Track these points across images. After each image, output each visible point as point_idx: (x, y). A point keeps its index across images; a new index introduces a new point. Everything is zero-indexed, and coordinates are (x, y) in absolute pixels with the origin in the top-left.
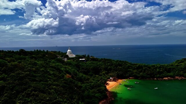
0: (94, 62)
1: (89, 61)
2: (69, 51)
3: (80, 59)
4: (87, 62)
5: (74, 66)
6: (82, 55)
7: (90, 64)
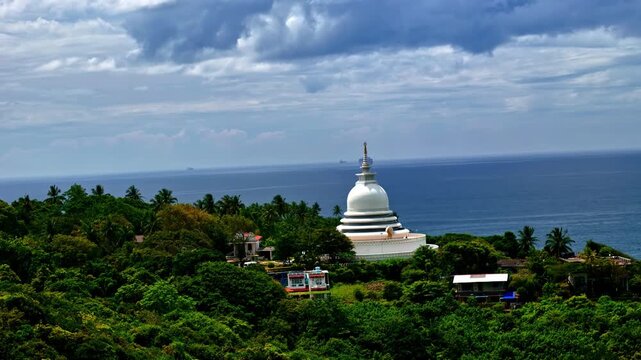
0: (604, 308)
1: (549, 292)
2: (360, 190)
3: (458, 279)
4: (529, 311)
5: (370, 345)
6: (492, 240)
7: (555, 324)
